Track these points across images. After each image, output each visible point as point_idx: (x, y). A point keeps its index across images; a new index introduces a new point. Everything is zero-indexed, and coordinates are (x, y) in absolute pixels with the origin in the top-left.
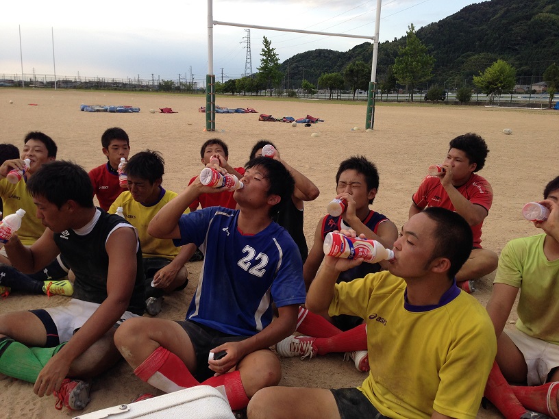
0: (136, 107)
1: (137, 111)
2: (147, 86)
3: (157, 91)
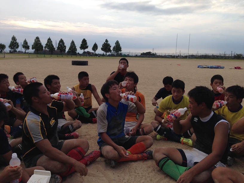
0: (223, 66)
1: (223, 68)
2: (228, 57)
3: (233, 59)
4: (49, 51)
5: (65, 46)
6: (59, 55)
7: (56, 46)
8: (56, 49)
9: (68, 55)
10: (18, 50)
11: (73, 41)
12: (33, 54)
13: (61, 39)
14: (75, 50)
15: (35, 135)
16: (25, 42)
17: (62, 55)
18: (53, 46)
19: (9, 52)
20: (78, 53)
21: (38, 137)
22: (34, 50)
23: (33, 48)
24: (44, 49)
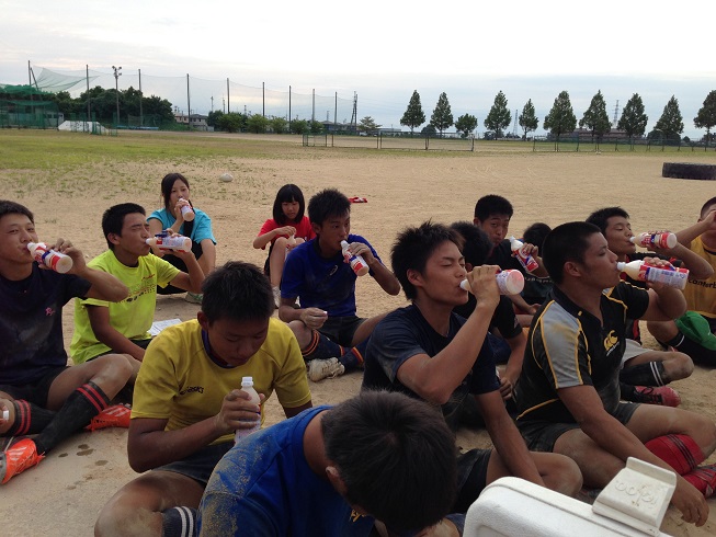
4: (593, 132)
5: (645, 118)
6: (622, 143)
7: (616, 117)
8: (615, 126)
9: (649, 144)
10: (505, 132)
11: (673, 98)
12: (546, 141)
13: (636, 96)
14: (677, 129)
15: (560, 367)
16: (529, 109)
17: (629, 143)
18: (606, 118)
19: (482, 137)
20: (687, 139)
21: (568, 376)
22: (549, 130)
23: (546, 127)
24: (578, 126)
